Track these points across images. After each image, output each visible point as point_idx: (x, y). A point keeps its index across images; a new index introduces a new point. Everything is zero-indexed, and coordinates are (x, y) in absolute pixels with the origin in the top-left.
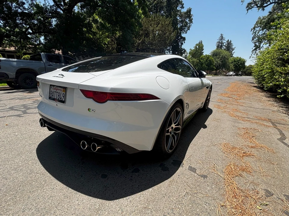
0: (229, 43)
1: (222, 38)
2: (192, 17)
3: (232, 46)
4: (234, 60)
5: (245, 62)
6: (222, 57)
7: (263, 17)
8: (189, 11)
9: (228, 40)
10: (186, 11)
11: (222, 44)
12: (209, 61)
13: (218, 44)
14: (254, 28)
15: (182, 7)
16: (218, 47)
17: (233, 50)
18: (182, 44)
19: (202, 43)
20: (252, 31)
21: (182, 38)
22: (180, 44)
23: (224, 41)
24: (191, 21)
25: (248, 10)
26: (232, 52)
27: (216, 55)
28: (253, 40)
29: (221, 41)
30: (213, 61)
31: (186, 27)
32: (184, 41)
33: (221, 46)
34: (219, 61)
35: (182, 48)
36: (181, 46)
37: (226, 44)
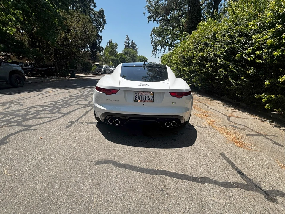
0: (133, 44)
1: (128, 39)
2: (105, 18)
3: (136, 46)
4: (140, 58)
5: (147, 60)
6: (132, 56)
7: (157, 28)
8: (102, 12)
9: (132, 41)
10: (99, 11)
11: (128, 44)
12: (123, 58)
13: (126, 44)
14: (151, 35)
15: (95, 6)
16: (126, 46)
17: (137, 50)
18: (100, 42)
19: (111, 41)
20: (151, 37)
21: (99, 36)
22: (98, 42)
23: (130, 42)
24: (104, 21)
25: (149, 21)
26: (137, 51)
27: (127, 54)
28: (152, 43)
29: (127, 41)
30: (126, 59)
31: (101, 26)
32: (101, 40)
33: (128, 46)
34: (130, 59)
35: (100, 46)
36: (99, 44)
37: (131, 44)
